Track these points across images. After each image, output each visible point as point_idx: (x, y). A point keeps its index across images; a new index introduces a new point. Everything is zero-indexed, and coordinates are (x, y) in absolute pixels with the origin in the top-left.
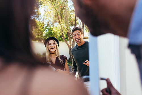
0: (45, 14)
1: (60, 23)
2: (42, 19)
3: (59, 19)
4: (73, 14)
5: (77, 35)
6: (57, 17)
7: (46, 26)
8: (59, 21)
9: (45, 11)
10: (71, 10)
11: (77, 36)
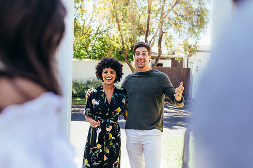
0: (93, 11)
1: (119, 29)
2: (89, 20)
3: (118, 21)
4: (144, 15)
5: (141, 53)
6: (115, 18)
7: (95, 32)
8: (119, 25)
9: (94, 6)
10: (141, 6)
11: (141, 56)
